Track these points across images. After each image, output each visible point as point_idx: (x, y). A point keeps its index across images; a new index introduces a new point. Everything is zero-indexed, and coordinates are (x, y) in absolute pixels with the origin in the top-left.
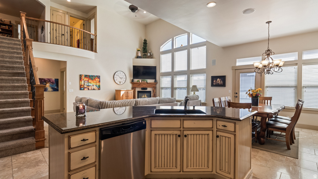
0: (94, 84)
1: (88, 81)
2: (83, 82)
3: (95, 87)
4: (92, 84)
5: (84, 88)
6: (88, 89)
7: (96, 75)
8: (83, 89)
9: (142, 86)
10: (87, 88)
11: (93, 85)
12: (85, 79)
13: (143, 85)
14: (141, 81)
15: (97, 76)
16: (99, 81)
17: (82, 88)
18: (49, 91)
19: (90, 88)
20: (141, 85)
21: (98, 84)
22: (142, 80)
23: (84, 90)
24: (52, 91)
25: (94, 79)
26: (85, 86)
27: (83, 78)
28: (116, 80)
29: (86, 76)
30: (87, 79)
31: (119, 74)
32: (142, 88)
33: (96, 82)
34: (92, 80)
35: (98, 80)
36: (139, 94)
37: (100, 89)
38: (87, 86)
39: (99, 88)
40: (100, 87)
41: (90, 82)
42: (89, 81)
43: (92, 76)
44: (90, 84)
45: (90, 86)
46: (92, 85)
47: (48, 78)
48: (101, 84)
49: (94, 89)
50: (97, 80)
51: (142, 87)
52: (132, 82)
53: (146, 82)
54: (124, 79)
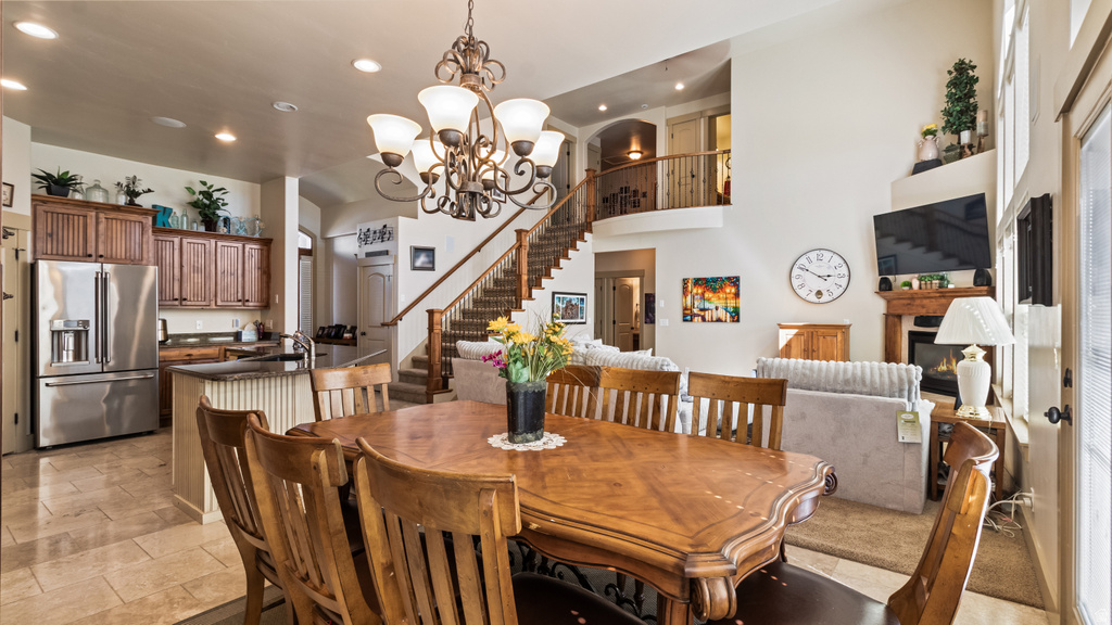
0: (721, 304)
1: (703, 294)
2: (689, 298)
3: (721, 313)
4: (716, 303)
5: (693, 316)
6: (704, 319)
7: (724, 274)
8: (689, 318)
9: (923, 307)
10: (698, 315)
11: (717, 308)
12: (695, 291)
13: (926, 302)
14: (916, 284)
15: (729, 278)
16: (737, 295)
17: (688, 315)
19: (708, 315)
20: (918, 302)
21: (731, 303)
22: (920, 280)
23: (691, 320)
25: (721, 288)
26: (696, 311)
27: (690, 288)
28: (802, 286)
29: (697, 282)
30: (700, 291)
31: (814, 260)
32: (916, 318)
33: (726, 299)
34: (714, 291)
35: (733, 290)
36: (918, 346)
37: (738, 321)
38: (701, 310)
39: (735, 316)
40: (738, 314)
41: (709, 300)
42: (706, 295)
43: (715, 280)
44: (707, 305)
45: (708, 310)
46: (712, 306)
48: (742, 303)
49: (719, 320)
50: (728, 291)
51: (923, 312)
52: (885, 286)
53: (941, 286)
54: (838, 281)
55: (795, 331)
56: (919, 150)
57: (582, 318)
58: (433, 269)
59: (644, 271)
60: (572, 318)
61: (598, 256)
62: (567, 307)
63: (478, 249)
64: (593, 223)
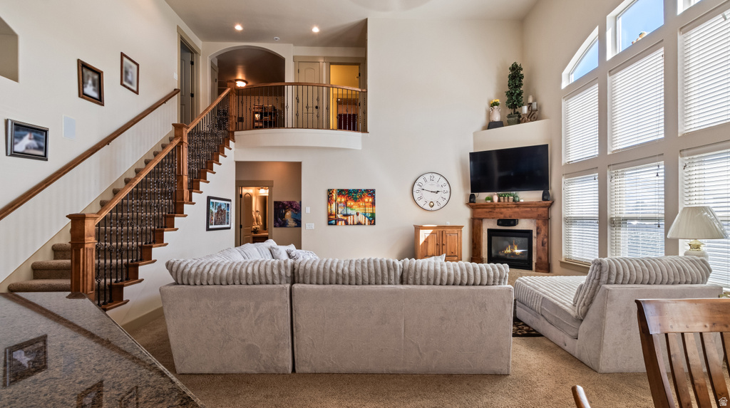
0: (361, 210)
1: (346, 203)
2: (334, 205)
3: (361, 218)
4: (357, 210)
5: (337, 220)
6: (346, 223)
7: (363, 187)
8: (333, 222)
9: (501, 213)
10: (342, 220)
11: (357, 214)
12: (339, 200)
13: (503, 210)
14: (496, 199)
15: (367, 191)
16: (373, 204)
17: (333, 219)
18: (290, 227)
19: (350, 220)
20: (497, 210)
21: (369, 210)
22: (499, 196)
23: (336, 224)
24: (295, 227)
25: (361, 198)
26: (339, 216)
27: (334, 197)
28: (421, 198)
29: (341, 192)
30: (343, 200)
31: (428, 180)
32: (498, 221)
33: (365, 206)
34: (355, 200)
35: (371, 200)
36: (494, 238)
37: (374, 224)
38: (344, 215)
39: (372, 220)
40: (374, 219)
41: (351, 207)
42: (349, 203)
43: (356, 191)
44: (349, 211)
45: (350, 215)
46: (354, 212)
47: (289, 200)
48: (378, 210)
49: (359, 224)
50: (366, 200)
51: (502, 217)
52: (471, 201)
53: (514, 201)
54: (444, 195)
55: (430, 231)
56: (489, 115)
57: (228, 224)
58: (44, 158)
59: (272, 182)
60: (221, 224)
61: (238, 164)
62: (218, 212)
63: (107, 141)
64: (236, 133)
